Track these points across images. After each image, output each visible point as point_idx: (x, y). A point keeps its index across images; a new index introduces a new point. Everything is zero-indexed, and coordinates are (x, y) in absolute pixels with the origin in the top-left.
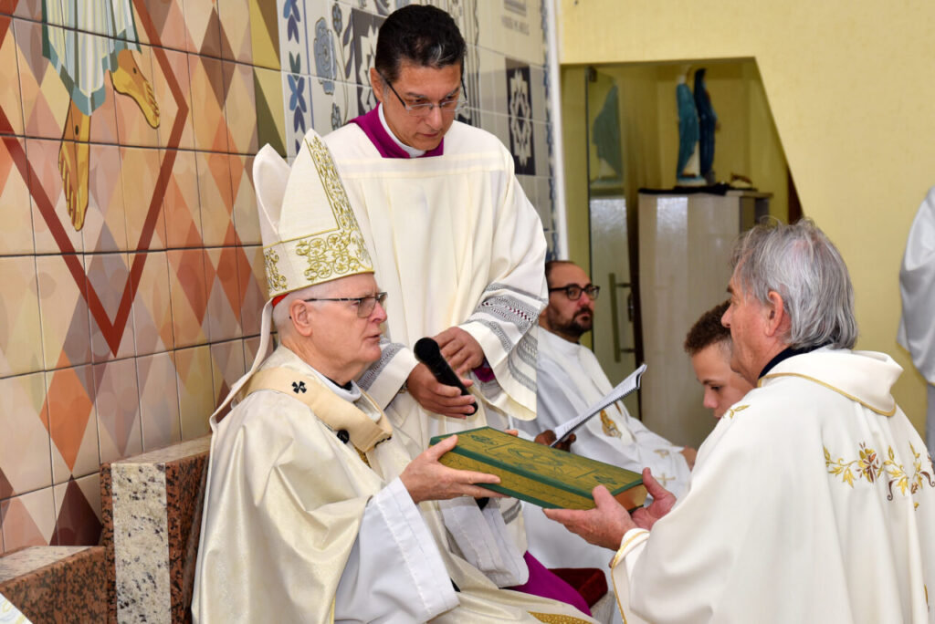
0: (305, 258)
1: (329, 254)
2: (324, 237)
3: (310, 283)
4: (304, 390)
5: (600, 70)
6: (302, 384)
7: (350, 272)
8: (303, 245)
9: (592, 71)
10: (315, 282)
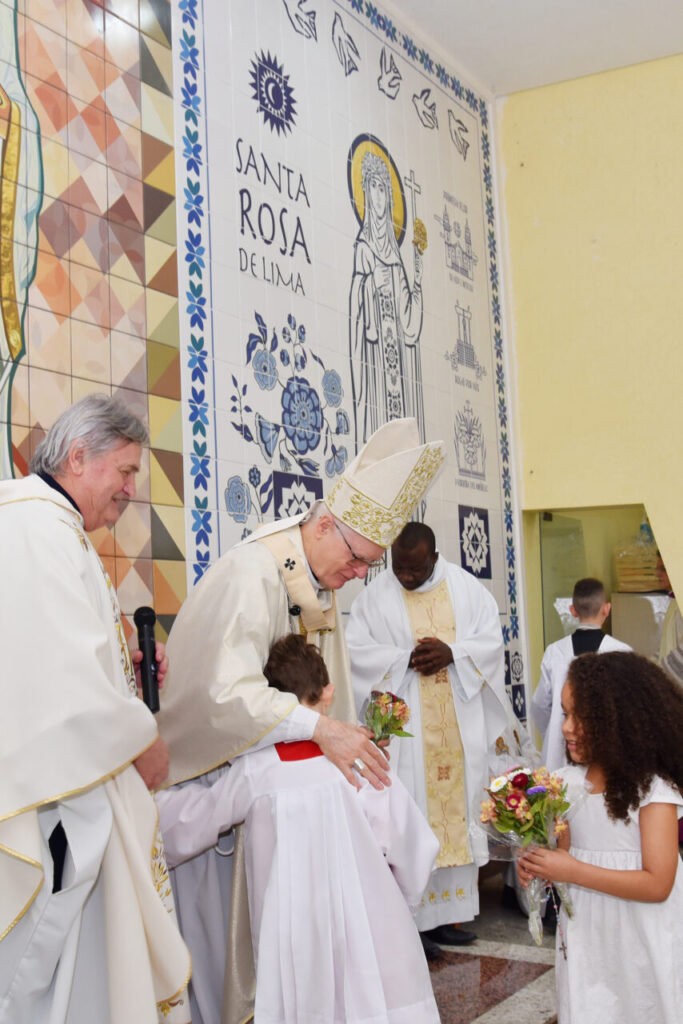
0: (352, 505)
1: (367, 517)
2: (375, 506)
3: (342, 519)
4: (291, 568)
5: (554, 514)
6: (294, 563)
7: (369, 538)
8: (358, 497)
9: (547, 515)
10: (346, 522)
